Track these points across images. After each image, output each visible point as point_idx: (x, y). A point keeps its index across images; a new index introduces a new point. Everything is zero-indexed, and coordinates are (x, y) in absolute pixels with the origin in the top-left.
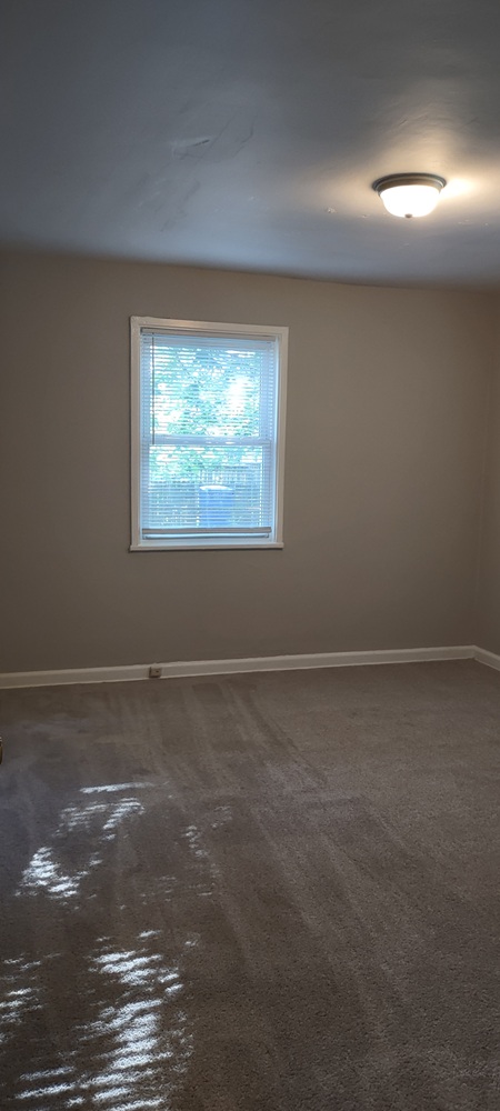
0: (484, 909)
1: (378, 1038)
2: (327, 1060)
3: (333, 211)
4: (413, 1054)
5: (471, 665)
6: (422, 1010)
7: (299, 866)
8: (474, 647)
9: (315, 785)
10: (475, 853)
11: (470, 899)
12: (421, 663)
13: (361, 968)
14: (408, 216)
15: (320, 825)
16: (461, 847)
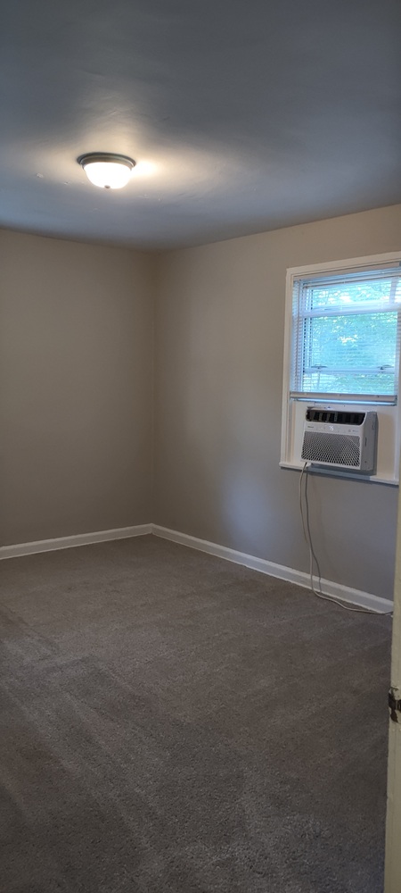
0: (201, 727)
1: (146, 848)
2: (109, 878)
3: (41, 176)
4: (175, 854)
5: (151, 538)
6: (174, 817)
7: (51, 722)
8: (152, 525)
9: (49, 653)
10: (185, 685)
11: (190, 721)
12: (115, 541)
13: (119, 796)
14: (107, 187)
15: (61, 685)
16: (174, 682)
